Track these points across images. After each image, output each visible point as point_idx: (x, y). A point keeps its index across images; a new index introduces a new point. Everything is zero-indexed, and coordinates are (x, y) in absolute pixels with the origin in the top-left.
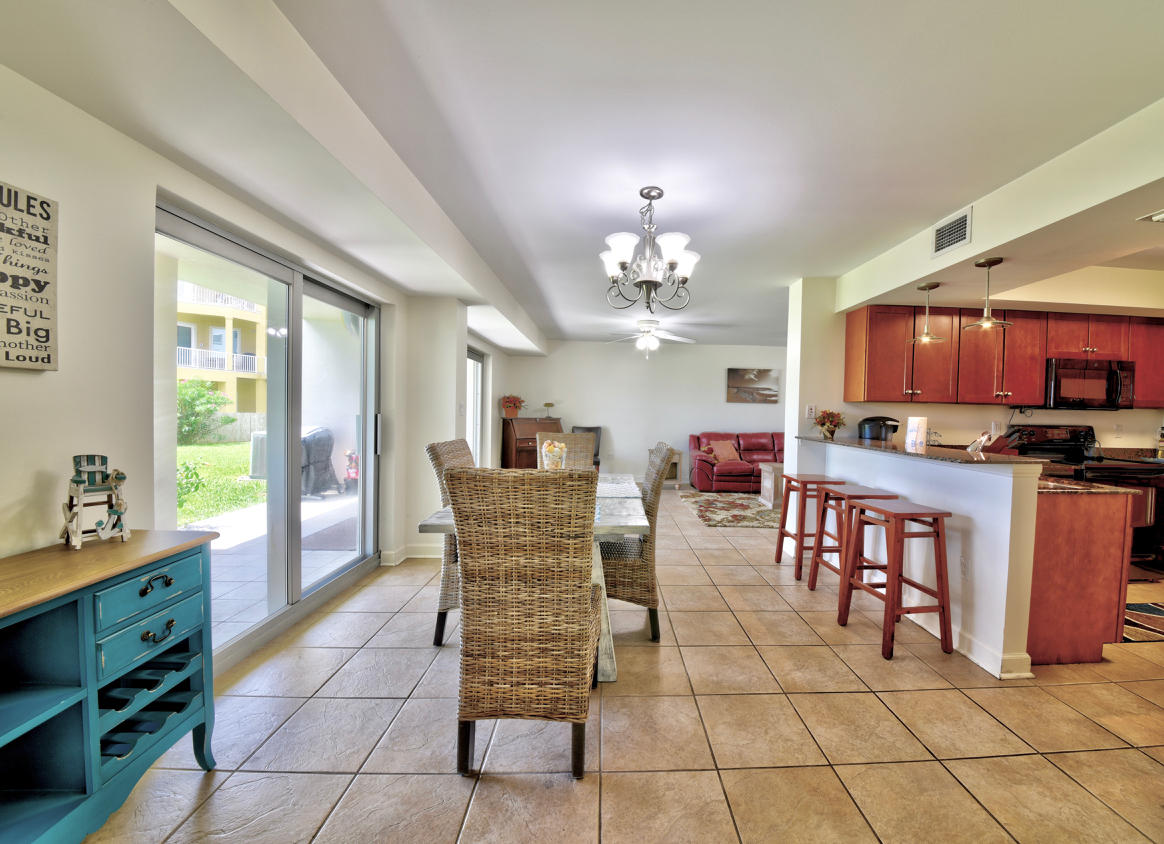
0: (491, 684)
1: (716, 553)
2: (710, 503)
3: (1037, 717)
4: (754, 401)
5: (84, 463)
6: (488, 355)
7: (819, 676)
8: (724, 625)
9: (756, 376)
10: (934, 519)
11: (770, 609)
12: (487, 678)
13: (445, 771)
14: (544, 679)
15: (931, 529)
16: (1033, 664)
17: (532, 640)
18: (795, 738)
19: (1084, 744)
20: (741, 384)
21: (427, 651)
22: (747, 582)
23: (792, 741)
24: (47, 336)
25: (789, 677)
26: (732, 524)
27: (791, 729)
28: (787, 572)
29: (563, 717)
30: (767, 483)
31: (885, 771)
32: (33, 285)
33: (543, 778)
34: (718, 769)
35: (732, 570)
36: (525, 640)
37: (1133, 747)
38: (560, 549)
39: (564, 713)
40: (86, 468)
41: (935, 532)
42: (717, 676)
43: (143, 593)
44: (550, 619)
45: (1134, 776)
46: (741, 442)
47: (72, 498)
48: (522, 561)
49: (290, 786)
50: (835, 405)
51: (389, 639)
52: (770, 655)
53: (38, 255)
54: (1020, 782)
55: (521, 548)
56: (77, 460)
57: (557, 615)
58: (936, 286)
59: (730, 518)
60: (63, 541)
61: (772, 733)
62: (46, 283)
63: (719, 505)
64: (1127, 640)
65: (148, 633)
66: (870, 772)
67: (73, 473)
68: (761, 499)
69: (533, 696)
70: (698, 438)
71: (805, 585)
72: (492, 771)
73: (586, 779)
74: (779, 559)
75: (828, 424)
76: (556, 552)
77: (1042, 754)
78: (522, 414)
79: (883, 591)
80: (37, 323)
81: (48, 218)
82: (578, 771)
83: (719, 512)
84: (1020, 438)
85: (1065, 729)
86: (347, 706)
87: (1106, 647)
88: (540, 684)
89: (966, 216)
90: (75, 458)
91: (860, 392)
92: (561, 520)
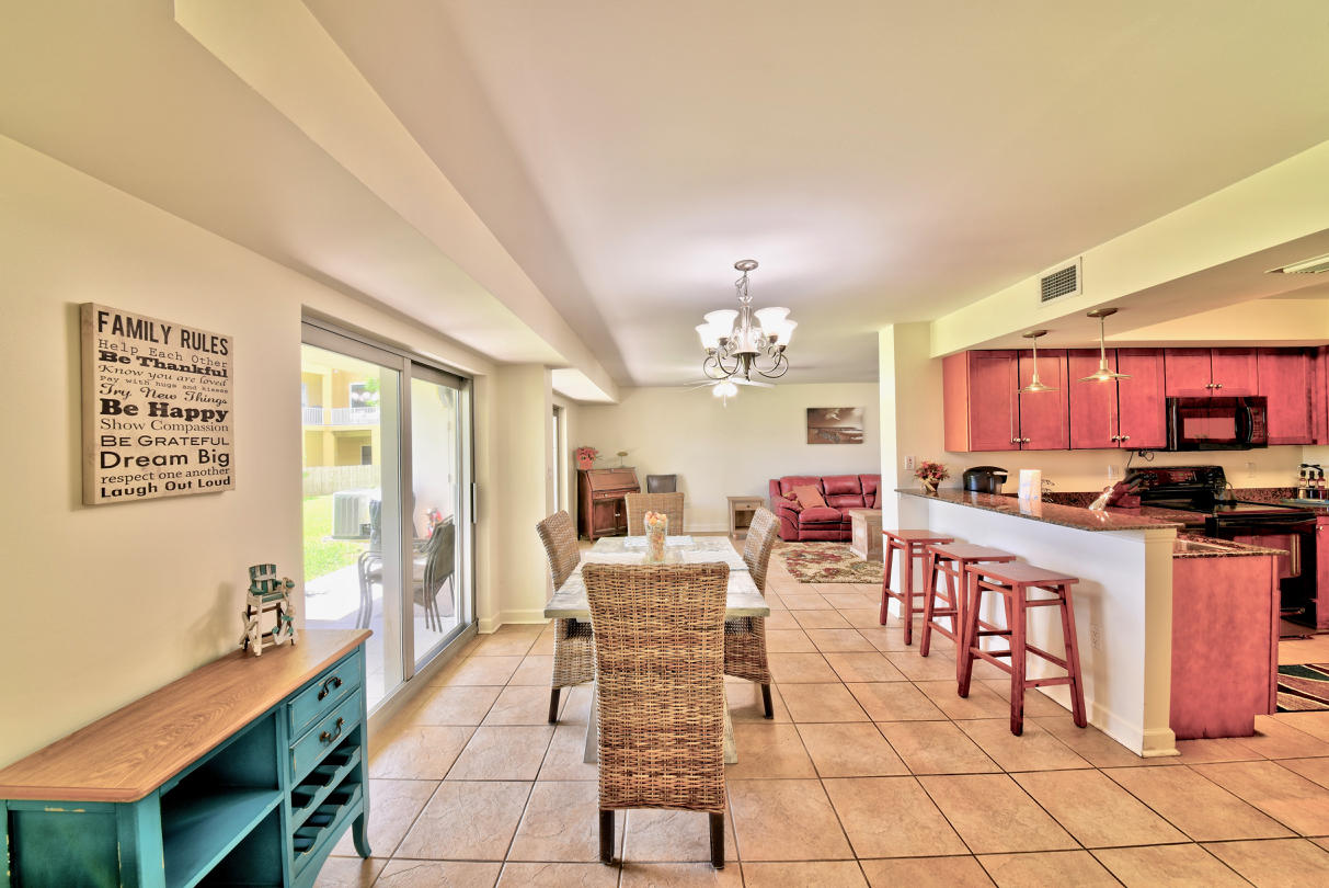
0: (630, 774)
1: (815, 614)
2: (799, 555)
3: (1187, 800)
4: (837, 442)
5: (258, 573)
6: (562, 409)
7: (946, 756)
8: (837, 698)
9: (837, 416)
10: (1059, 586)
11: (883, 679)
12: (625, 768)
13: (587, 859)
14: (682, 770)
15: (1057, 596)
16: (1177, 739)
17: (669, 731)
18: (931, 826)
19: (1245, 832)
20: (821, 424)
21: (544, 728)
22: (853, 649)
23: (928, 828)
24: (227, 460)
25: (915, 757)
26: (824, 579)
27: (927, 815)
28: (895, 636)
29: (702, 807)
30: (859, 532)
31: (1030, 861)
32: (217, 416)
33: (684, 869)
34: (857, 859)
35: (835, 634)
36: (662, 730)
37: (1301, 837)
38: (692, 641)
39: (702, 804)
40: (260, 578)
41: (1061, 599)
42: (840, 756)
43: (321, 696)
44: (685, 710)
45: (1306, 870)
46: (826, 486)
47: (249, 607)
48: (657, 653)
49: (444, 874)
50: (937, 456)
51: (502, 715)
52: (893, 732)
53: (220, 388)
54: (1177, 875)
55: (656, 640)
56: (252, 571)
57: (692, 706)
58: (1044, 333)
59: (823, 573)
60: (242, 646)
61: (907, 820)
62: (226, 412)
63: (809, 557)
64: (1281, 710)
65: (325, 733)
66: (1016, 862)
67: (250, 583)
68: (852, 549)
69: (672, 786)
70: (779, 483)
71: (916, 650)
72: (633, 860)
73: (726, 869)
74: (884, 621)
75: (931, 477)
76: (689, 644)
77: (1198, 843)
78: (597, 464)
79: (1007, 661)
80: (221, 449)
81: (225, 354)
82: (718, 860)
83: (810, 565)
84: (1142, 484)
85: (1222, 814)
86: (480, 788)
87: (1257, 717)
88: (677, 774)
89: (1074, 267)
90: (251, 568)
91: (963, 440)
92: (695, 613)
